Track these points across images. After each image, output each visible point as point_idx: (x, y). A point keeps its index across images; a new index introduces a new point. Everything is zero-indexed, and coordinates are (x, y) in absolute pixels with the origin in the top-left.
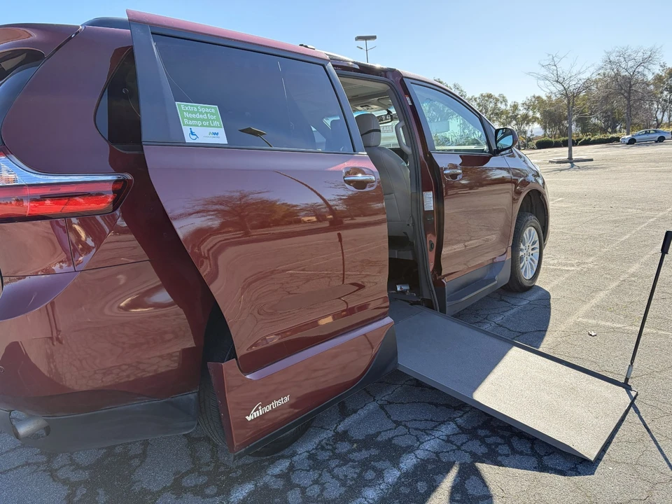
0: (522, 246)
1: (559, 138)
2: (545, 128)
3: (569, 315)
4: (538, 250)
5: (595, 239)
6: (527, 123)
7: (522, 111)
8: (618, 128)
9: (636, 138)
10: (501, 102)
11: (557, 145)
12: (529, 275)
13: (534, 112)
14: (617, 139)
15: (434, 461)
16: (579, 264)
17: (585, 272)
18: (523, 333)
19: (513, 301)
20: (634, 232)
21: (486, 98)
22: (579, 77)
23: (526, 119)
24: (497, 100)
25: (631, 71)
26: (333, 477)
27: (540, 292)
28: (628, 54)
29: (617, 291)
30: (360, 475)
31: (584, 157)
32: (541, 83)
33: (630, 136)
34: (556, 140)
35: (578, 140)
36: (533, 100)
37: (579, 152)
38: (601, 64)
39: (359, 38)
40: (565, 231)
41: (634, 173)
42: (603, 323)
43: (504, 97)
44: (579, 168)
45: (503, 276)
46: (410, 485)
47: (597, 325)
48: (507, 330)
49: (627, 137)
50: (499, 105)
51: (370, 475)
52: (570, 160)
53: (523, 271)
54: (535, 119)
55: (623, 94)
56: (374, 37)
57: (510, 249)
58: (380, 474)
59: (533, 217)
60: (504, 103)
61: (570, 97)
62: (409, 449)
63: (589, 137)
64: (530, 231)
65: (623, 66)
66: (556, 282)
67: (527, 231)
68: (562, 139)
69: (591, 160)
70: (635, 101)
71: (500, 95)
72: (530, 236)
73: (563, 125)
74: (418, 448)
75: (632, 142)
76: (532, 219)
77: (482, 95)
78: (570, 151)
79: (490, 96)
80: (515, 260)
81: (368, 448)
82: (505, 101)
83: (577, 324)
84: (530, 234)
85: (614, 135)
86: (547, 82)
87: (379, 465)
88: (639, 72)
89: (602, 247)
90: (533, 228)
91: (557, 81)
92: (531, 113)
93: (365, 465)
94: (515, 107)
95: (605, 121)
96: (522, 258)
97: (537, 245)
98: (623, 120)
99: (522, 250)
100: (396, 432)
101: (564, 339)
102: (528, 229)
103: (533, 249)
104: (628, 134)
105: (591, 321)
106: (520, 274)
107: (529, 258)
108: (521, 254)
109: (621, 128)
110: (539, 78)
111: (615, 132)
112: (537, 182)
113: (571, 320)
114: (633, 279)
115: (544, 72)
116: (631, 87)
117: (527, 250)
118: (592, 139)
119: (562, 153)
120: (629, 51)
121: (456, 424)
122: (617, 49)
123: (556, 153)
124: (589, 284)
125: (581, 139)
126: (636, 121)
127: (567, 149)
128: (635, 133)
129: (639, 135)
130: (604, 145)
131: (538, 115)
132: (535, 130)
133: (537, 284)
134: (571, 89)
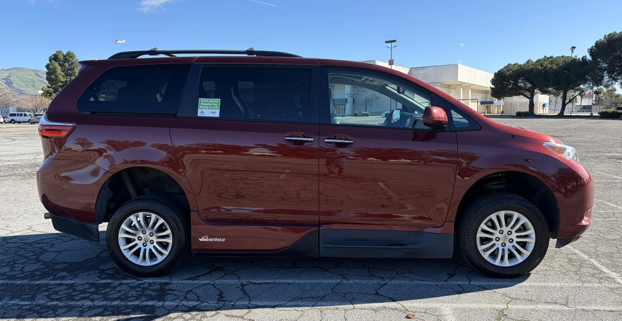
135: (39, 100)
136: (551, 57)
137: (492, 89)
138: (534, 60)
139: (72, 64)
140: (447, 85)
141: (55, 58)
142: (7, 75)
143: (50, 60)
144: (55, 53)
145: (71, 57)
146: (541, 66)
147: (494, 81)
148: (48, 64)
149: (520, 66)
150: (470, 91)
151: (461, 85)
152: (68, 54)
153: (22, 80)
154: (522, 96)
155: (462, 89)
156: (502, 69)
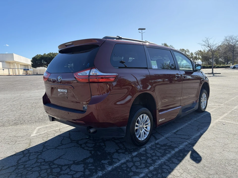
0: (202, 99)
1: (208, 65)
2: (203, 62)
3: (216, 119)
4: (206, 100)
5: (223, 99)
6: (196, 60)
7: (194, 55)
8: (229, 63)
9: (236, 67)
10: (187, 52)
11: (207, 68)
12: (203, 108)
13: (199, 56)
14: (229, 67)
15: (183, 150)
16: (219, 106)
17: (220, 108)
18: (203, 123)
19: (199, 115)
20: (235, 97)
21: (182, 50)
22: (216, 45)
23: (196, 58)
24: (186, 51)
25: (234, 43)
26: (158, 152)
27: (207, 113)
28: (233, 37)
29: (231, 113)
30: (165, 152)
31: (218, 72)
32: (203, 47)
33: (234, 66)
34: (207, 66)
35: (215, 66)
36: (199, 52)
37: (216, 71)
38: (223, 41)
39: (139, 29)
40: (213, 96)
41: (235, 79)
42: (227, 121)
43: (188, 50)
44: (216, 76)
45: (196, 107)
46: (178, 154)
47: (225, 122)
48: (198, 122)
49: (232, 66)
50: (186, 53)
51: (167, 152)
52: (213, 73)
53: (202, 106)
54: (199, 58)
55: (231, 51)
56: (145, 29)
57: (198, 99)
58: (170, 152)
59: (205, 90)
60: (188, 52)
61: (213, 52)
62: (176, 147)
63: (219, 65)
64: (204, 94)
65: (231, 42)
66: (212, 110)
67: (203, 95)
68: (209, 65)
69: (220, 74)
70: (235, 54)
71: (187, 49)
72: (204, 96)
73: (209, 61)
74: (179, 147)
75: (234, 68)
76: (205, 91)
77: (180, 49)
78: (213, 70)
79: (183, 50)
80: (200, 103)
81: (165, 146)
82: (188, 51)
83: (219, 121)
84: (204, 95)
85: (228, 65)
86: (205, 47)
87: (169, 150)
88: (237, 44)
89: (225, 101)
90: (205, 94)
91: (208, 47)
92: (198, 56)
93: (165, 150)
94: (192, 54)
95: (224, 60)
96: (202, 102)
97: (206, 99)
98: (231, 60)
99: (202, 100)
100: (172, 143)
101: (216, 125)
102: (203, 94)
103: (205, 100)
104: (233, 65)
105: (223, 121)
106: (201, 107)
107: (203, 102)
108: (201, 101)
109: (230, 63)
110: (202, 45)
111: (228, 64)
112: (206, 80)
113: (217, 120)
114: (236, 111)
115: (204, 43)
116: (234, 49)
117: (203, 100)
118: (220, 66)
119: (210, 70)
120: (233, 36)
121: (188, 142)
122: (229, 36)
123: (207, 70)
124: (222, 111)
125: (216, 66)
126: (236, 60)
127: (211, 69)
128: (235, 65)
129: (237, 66)
130: (224, 69)
131: (200, 57)
132: (199, 62)
133: (206, 110)
134: (213, 49)
136: (52, 53)
137: (32, 64)
138: (47, 54)
140: (9, 62)
146: (50, 56)
147: (32, 61)
149: (42, 56)
150: (19, 65)
151: (15, 62)
154: (44, 67)
155: (16, 64)
156: (35, 57)
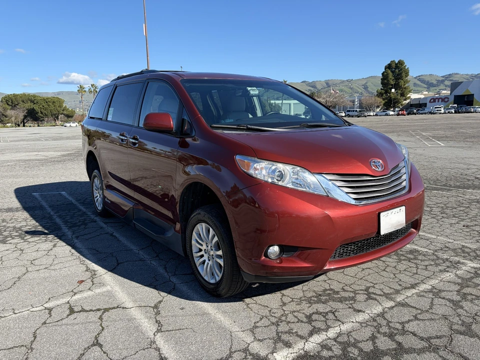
135: (374, 99)
139: (401, 70)
141: (389, 67)
142: (365, 82)
143: (385, 69)
144: (389, 63)
145: (401, 64)
148: (384, 72)
152: (399, 62)
153: (374, 85)
